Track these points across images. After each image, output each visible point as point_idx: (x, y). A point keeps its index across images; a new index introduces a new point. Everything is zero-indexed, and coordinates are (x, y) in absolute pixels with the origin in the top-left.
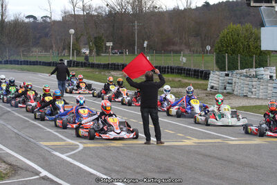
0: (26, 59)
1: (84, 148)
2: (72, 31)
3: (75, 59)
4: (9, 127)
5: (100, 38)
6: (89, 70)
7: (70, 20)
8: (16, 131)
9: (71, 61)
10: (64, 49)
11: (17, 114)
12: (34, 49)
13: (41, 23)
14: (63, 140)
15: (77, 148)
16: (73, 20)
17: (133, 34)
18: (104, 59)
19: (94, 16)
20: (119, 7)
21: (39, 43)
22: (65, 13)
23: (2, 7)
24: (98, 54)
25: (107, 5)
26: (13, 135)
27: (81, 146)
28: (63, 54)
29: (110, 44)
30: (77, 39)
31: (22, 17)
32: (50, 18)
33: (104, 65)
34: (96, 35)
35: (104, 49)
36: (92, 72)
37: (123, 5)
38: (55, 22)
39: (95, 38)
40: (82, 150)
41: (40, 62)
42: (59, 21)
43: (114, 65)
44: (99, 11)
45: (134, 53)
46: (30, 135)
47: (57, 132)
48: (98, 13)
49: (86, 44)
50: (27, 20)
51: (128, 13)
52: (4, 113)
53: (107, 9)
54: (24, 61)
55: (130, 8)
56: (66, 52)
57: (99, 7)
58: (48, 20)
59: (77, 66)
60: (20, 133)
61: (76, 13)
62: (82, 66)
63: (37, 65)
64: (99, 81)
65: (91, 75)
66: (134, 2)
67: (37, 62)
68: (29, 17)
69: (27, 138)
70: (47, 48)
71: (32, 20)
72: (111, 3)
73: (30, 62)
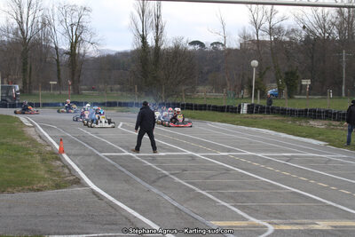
0: (190, 102)
1: (276, 230)
2: (255, 63)
3: (259, 102)
4: (167, 198)
5: (293, 74)
6: (280, 118)
7: (251, 48)
8: (176, 204)
9: (253, 105)
10: (242, 88)
11: (177, 179)
12: (200, 88)
13: (211, 52)
14: (244, 219)
15: (266, 231)
16: (255, 48)
17: (340, 68)
18: (299, 103)
19: (285, 42)
20: (320, 30)
21: (207, 79)
22: (244, 38)
23: (157, 29)
24: (290, 96)
25: (304, 27)
26: (172, 211)
27: (271, 229)
28: (240, 96)
29: (306, 82)
30: (261, 75)
31: (184, 43)
32: (223, 45)
33: (300, 111)
34: (287, 69)
35: (299, 88)
36: (282, 121)
37: (327, 27)
38: (230, 50)
39: (287, 74)
40: (273, 234)
41: (209, 106)
42: (236, 50)
43: (315, 111)
44: (293, 35)
45: (340, 94)
46: (195, 211)
47: (235, 206)
48: (291, 38)
49: (272, 82)
50: (191, 48)
51: (334, 39)
52: (159, 178)
53: (304, 33)
54: (187, 105)
55: (335, 31)
56: (245, 93)
57: (293, 30)
58: (221, 48)
59: (261, 112)
60: (181, 207)
61: (260, 38)
62: (268, 113)
63: (205, 109)
64: (294, 134)
65: (281, 124)
66: (341, 23)
67: (205, 106)
68: (194, 43)
69: (192, 214)
70: (219, 87)
71: (197, 47)
72: (308, 25)
73: (196, 106)
